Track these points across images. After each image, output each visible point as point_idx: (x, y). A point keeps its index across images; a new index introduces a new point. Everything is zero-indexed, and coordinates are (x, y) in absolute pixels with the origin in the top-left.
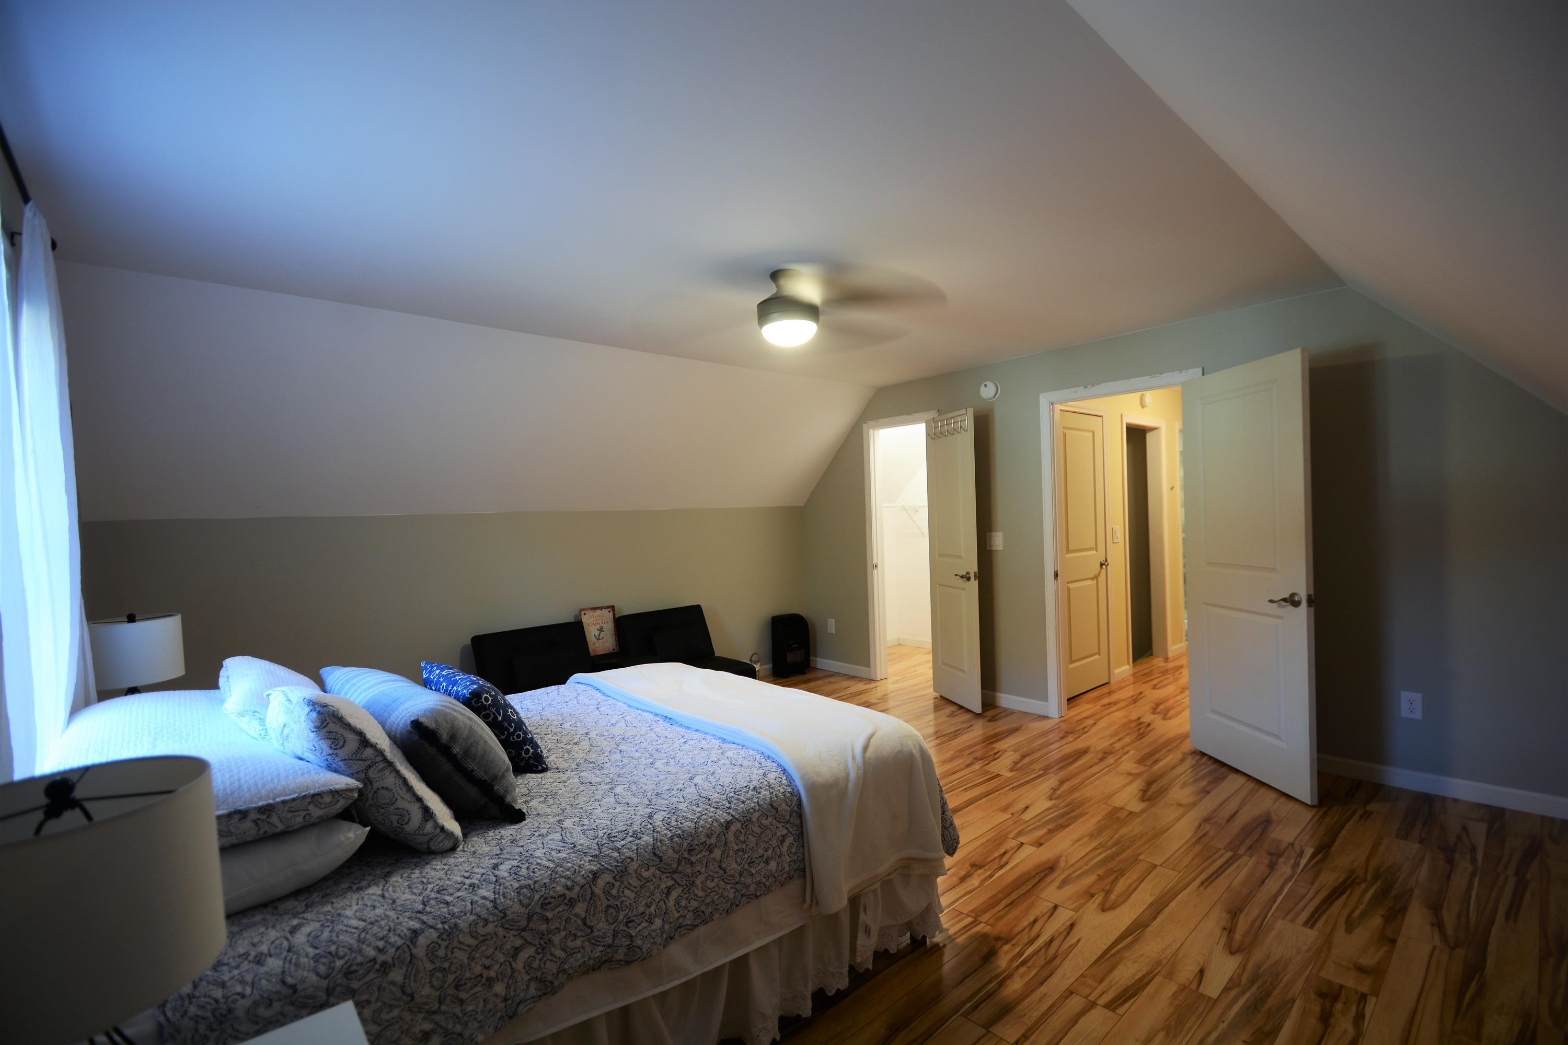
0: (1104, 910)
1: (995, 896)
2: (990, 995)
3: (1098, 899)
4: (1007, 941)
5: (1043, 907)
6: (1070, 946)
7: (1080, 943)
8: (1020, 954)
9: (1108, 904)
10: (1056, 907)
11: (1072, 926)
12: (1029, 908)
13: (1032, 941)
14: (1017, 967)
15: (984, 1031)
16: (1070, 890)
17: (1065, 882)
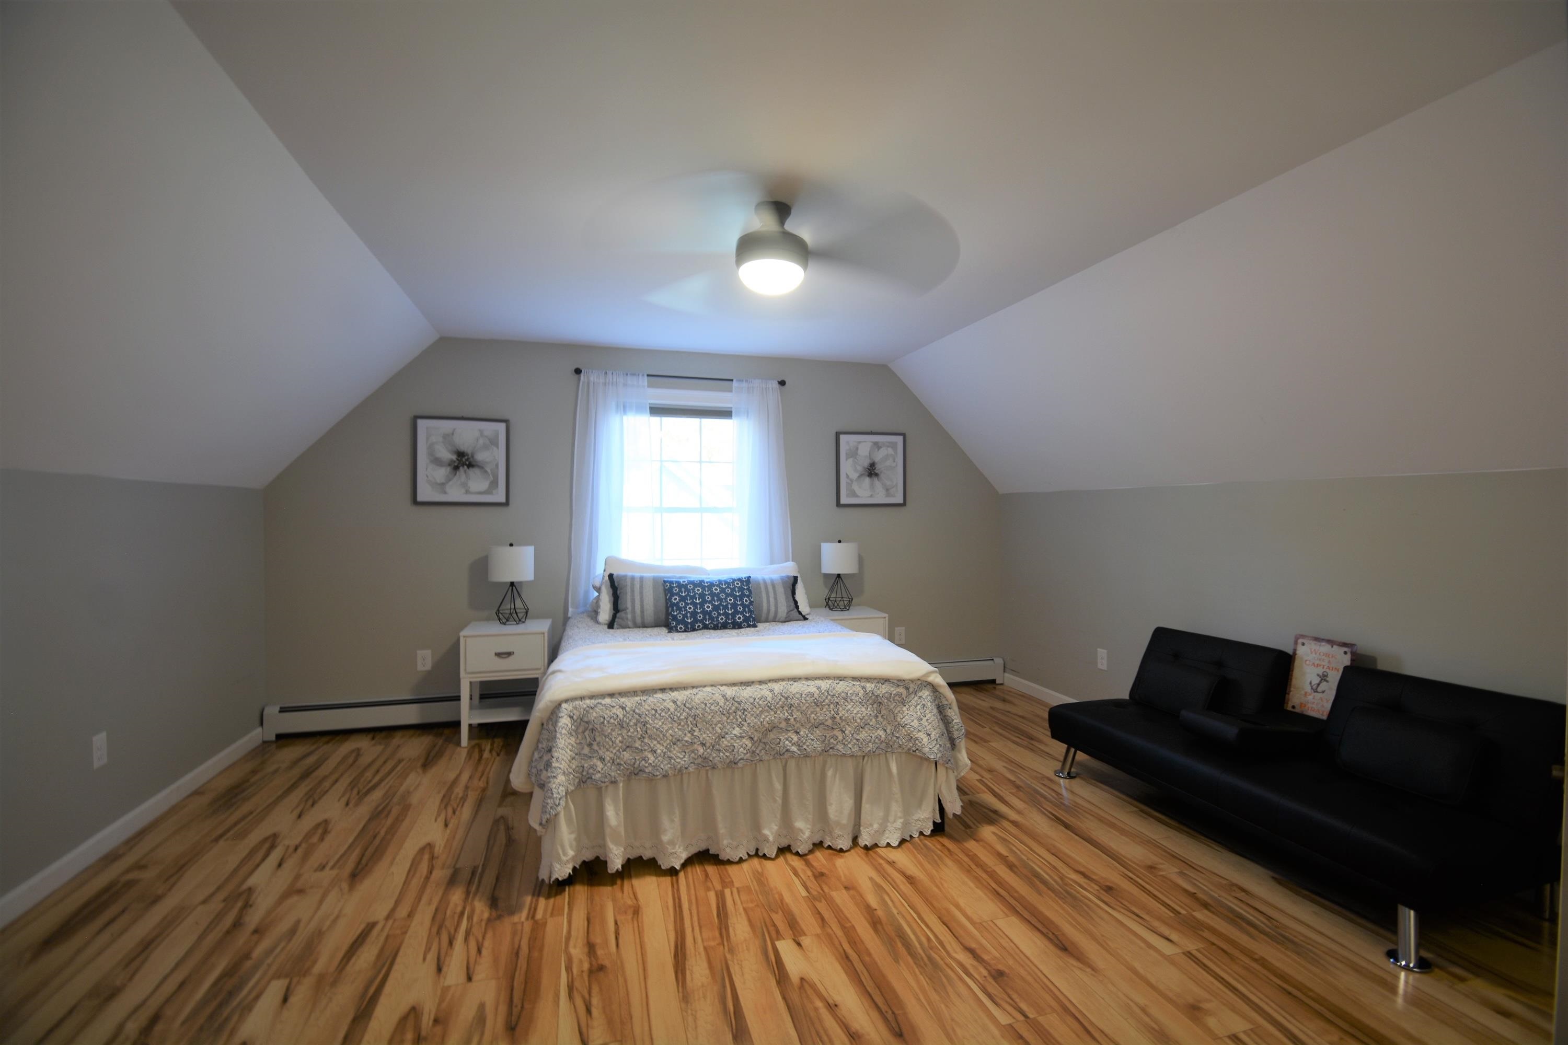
0: (413, 1009)
1: (541, 950)
2: (470, 882)
3: (426, 1021)
4: (489, 920)
5: (483, 970)
6: (430, 949)
7: (421, 957)
8: (470, 918)
9: (410, 1022)
10: (469, 979)
11: (439, 970)
12: (496, 960)
13: (468, 933)
14: (464, 908)
15: (458, 866)
16: (467, 1013)
17: (481, 1018)
